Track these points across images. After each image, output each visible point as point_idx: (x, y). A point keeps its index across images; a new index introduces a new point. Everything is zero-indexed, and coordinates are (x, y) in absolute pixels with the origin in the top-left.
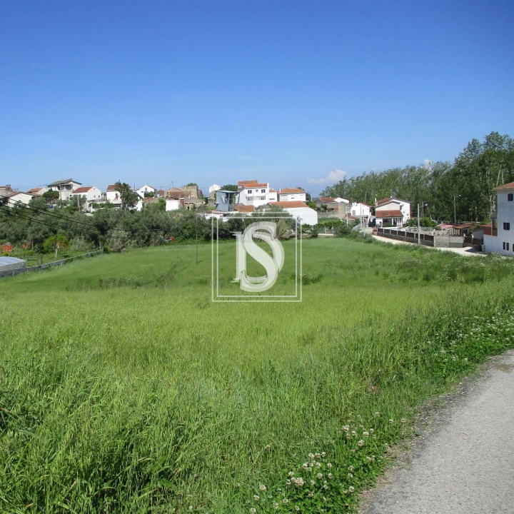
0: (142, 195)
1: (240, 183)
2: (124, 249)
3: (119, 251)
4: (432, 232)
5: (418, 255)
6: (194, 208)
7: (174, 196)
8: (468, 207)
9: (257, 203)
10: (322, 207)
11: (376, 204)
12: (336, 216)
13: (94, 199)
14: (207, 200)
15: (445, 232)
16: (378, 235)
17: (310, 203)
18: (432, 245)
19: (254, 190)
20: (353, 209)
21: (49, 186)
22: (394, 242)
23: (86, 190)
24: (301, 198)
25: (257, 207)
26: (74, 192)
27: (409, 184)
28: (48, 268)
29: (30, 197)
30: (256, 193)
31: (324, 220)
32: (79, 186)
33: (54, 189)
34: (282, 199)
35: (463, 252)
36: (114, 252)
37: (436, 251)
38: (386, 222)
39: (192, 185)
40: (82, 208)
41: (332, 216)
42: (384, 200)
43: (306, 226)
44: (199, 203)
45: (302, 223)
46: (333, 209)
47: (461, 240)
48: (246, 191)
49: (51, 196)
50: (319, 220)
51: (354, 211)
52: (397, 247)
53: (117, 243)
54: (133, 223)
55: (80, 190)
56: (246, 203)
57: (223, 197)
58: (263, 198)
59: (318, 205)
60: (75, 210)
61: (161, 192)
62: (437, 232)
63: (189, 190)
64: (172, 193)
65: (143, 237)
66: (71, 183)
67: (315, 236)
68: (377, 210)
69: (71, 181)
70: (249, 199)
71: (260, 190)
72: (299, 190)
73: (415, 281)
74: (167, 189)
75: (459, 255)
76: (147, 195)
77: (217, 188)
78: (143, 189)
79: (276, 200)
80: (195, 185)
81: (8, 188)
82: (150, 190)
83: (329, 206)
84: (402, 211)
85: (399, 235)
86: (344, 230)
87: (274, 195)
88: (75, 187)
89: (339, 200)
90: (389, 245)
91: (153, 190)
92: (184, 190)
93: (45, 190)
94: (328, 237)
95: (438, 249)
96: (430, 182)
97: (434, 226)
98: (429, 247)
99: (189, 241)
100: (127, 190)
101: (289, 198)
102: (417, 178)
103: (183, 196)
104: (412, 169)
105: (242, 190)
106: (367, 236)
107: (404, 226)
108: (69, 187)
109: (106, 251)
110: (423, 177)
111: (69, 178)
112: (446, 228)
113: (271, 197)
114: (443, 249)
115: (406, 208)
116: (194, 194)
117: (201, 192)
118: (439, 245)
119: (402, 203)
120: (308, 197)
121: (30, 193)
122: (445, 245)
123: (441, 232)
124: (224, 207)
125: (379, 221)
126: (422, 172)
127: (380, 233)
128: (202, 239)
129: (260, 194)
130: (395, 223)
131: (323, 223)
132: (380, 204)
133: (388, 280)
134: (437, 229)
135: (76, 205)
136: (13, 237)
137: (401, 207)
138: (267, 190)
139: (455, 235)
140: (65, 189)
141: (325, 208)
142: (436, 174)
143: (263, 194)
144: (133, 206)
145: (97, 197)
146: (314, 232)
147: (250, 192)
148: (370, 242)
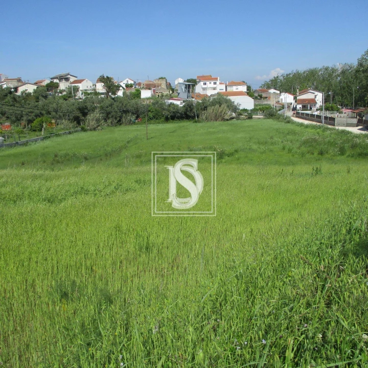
0: (124, 86)
1: (198, 77)
2: (99, 128)
3: (95, 129)
4: (335, 115)
5: (321, 133)
6: (162, 96)
7: (148, 87)
8: (364, 96)
9: (209, 93)
10: (259, 96)
11: (298, 94)
12: (269, 103)
13: (87, 88)
14: (173, 90)
15: (346, 115)
16: (296, 117)
17: (250, 93)
18: (334, 125)
19: (208, 83)
20: (281, 97)
21: (51, 79)
22: (306, 122)
23: (80, 81)
24: (243, 89)
25: (209, 95)
26: (71, 83)
27: (323, 79)
28: (25, 144)
29: (35, 87)
30: (210, 85)
31: (260, 105)
32: (76, 79)
33: (56, 81)
34: (229, 89)
35: (356, 130)
36: (91, 130)
37: (335, 129)
38: (304, 108)
39: (162, 78)
40: (75, 96)
41: (265, 102)
42: (304, 91)
43: (245, 110)
44: (166, 92)
45: (241, 108)
46: (266, 98)
47: (355, 121)
48: (202, 83)
49: (52, 86)
50: (255, 105)
51: (282, 99)
52: (307, 126)
53: (93, 123)
54: (107, 107)
55: (75, 82)
56: (202, 92)
57: (183, 87)
58: (214, 89)
59: (256, 95)
60: (69, 97)
61: (139, 84)
62: (340, 115)
63: (159, 82)
64: (147, 85)
65: (116, 118)
66: (69, 76)
67: (250, 118)
68: (298, 98)
69: (68, 74)
70: (204, 89)
71: (212, 82)
72: (243, 83)
73: (312, 156)
74: (144, 81)
75: (351, 133)
76: (127, 86)
77: (181, 81)
78: (125, 82)
79: (224, 90)
80: (165, 78)
81: (19, 80)
82: (130, 82)
83: (264, 95)
84: (316, 99)
85: (311, 117)
86: (271, 113)
87: (223, 87)
88: (72, 79)
89: (272, 91)
90: (302, 125)
91: (133, 82)
92: (156, 82)
93: (47, 82)
94: (260, 118)
95: (337, 128)
96: (339, 79)
97: (338, 110)
98: (330, 126)
99: (152, 121)
100: (110, 81)
101: (234, 89)
102: (330, 75)
103: (155, 87)
104: (327, 69)
105: (199, 82)
106: (287, 117)
107: (317, 110)
108: (67, 79)
109: (83, 130)
110: (334, 74)
111: (67, 73)
112: (346, 112)
113: (220, 88)
114: (341, 128)
115: (319, 97)
116: (164, 86)
117: (170, 84)
118: (339, 125)
119: (316, 93)
120: (249, 88)
121: (36, 84)
122: (343, 125)
123: (342, 115)
124: (184, 95)
125: (299, 106)
126: (334, 70)
127: (298, 115)
128: (163, 119)
129: (212, 85)
130: (311, 108)
131: (258, 108)
132: (300, 94)
133: (291, 154)
134: (340, 113)
135: (71, 93)
136: (14, 118)
137: (316, 96)
138: (218, 82)
139: (352, 117)
140: (64, 81)
141: (261, 97)
142: (343, 72)
143: (215, 86)
144: (115, 94)
145: (89, 87)
146: (250, 115)
147: (205, 84)
148: (288, 122)
